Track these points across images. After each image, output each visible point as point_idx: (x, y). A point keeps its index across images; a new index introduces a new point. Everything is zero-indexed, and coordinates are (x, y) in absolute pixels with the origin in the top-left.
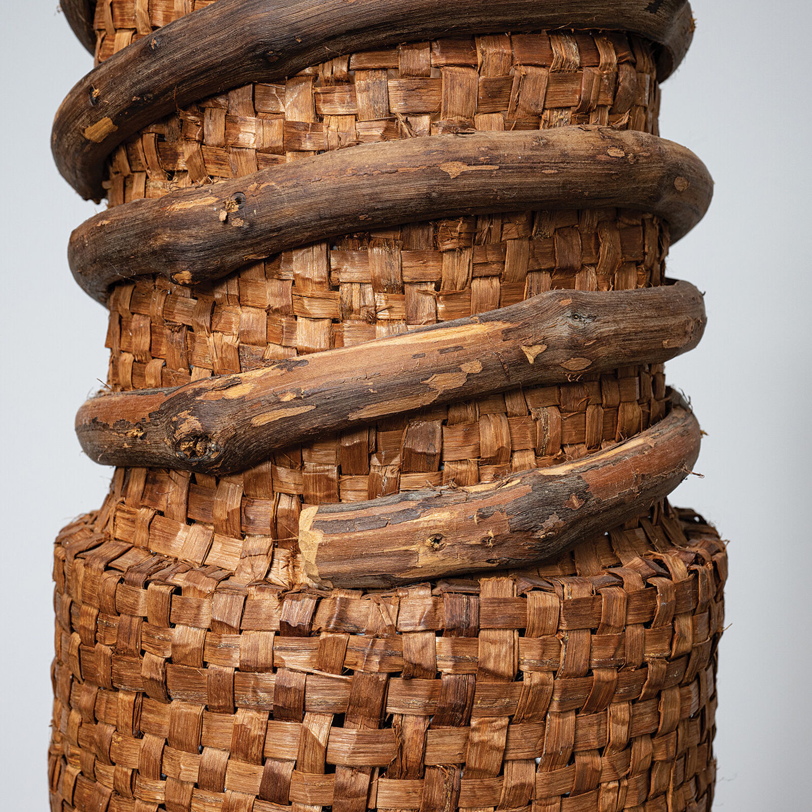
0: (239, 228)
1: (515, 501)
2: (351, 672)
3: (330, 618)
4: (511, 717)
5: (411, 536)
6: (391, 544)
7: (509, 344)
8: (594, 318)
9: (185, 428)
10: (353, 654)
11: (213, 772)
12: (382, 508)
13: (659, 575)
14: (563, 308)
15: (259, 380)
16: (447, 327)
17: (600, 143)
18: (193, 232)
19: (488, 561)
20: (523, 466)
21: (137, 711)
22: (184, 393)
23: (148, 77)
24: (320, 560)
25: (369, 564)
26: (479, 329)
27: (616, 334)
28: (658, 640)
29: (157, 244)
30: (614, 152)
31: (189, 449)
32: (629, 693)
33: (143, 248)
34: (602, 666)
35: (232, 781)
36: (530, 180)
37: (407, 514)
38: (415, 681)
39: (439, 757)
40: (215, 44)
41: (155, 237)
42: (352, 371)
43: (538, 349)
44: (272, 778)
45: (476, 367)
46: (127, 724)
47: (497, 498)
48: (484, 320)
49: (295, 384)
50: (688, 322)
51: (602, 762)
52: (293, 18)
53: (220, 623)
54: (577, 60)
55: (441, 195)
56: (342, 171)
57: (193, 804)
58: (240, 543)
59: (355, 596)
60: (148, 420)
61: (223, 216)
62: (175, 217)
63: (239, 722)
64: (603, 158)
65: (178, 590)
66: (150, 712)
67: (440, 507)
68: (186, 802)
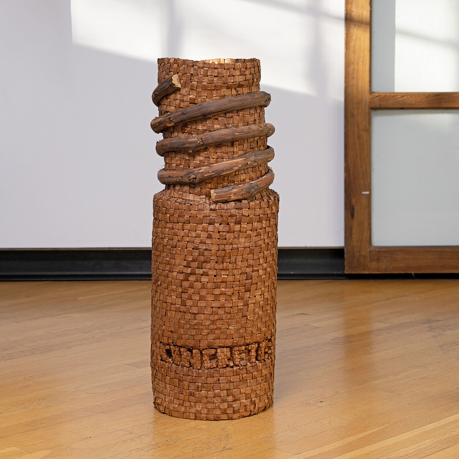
0: (202, 144)
1: (247, 187)
2: (222, 216)
3: (219, 207)
4: (247, 223)
5: (231, 194)
6: (227, 195)
7: (245, 161)
8: (258, 156)
9: (192, 177)
10: (223, 213)
11: (199, 234)
12: (225, 189)
13: (269, 199)
14: (253, 155)
15: (205, 169)
16: (235, 159)
17: (259, 127)
18: (193, 144)
19: (243, 197)
20: (247, 182)
21: (183, 226)
22: (191, 171)
23: (183, 118)
24: (215, 198)
25: (224, 198)
26: (241, 159)
27: (262, 159)
28: (270, 210)
29: (186, 146)
30: (261, 129)
31: (192, 181)
32: (265, 219)
33: (182, 147)
34: (261, 214)
35: (202, 235)
36: (248, 135)
37: (230, 190)
38: (233, 217)
39: (237, 229)
40: (196, 113)
41: (186, 145)
42: (221, 167)
43: (250, 162)
44: (209, 234)
45: (240, 166)
46: (181, 228)
47: (244, 187)
48: (241, 158)
49: (212, 169)
50: (272, 155)
51: (261, 231)
52: (210, 110)
53: (200, 209)
54: (254, 112)
55: (235, 138)
56: (219, 135)
57: (195, 240)
58: (200, 197)
59: (222, 204)
60: (183, 176)
61: (199, 142)
62: (190, 142)
63: (203, 225)
64: (259, 130)
65: (191, 205)
66: (185, 226)
67: (235, 189)
68: (193, 240)
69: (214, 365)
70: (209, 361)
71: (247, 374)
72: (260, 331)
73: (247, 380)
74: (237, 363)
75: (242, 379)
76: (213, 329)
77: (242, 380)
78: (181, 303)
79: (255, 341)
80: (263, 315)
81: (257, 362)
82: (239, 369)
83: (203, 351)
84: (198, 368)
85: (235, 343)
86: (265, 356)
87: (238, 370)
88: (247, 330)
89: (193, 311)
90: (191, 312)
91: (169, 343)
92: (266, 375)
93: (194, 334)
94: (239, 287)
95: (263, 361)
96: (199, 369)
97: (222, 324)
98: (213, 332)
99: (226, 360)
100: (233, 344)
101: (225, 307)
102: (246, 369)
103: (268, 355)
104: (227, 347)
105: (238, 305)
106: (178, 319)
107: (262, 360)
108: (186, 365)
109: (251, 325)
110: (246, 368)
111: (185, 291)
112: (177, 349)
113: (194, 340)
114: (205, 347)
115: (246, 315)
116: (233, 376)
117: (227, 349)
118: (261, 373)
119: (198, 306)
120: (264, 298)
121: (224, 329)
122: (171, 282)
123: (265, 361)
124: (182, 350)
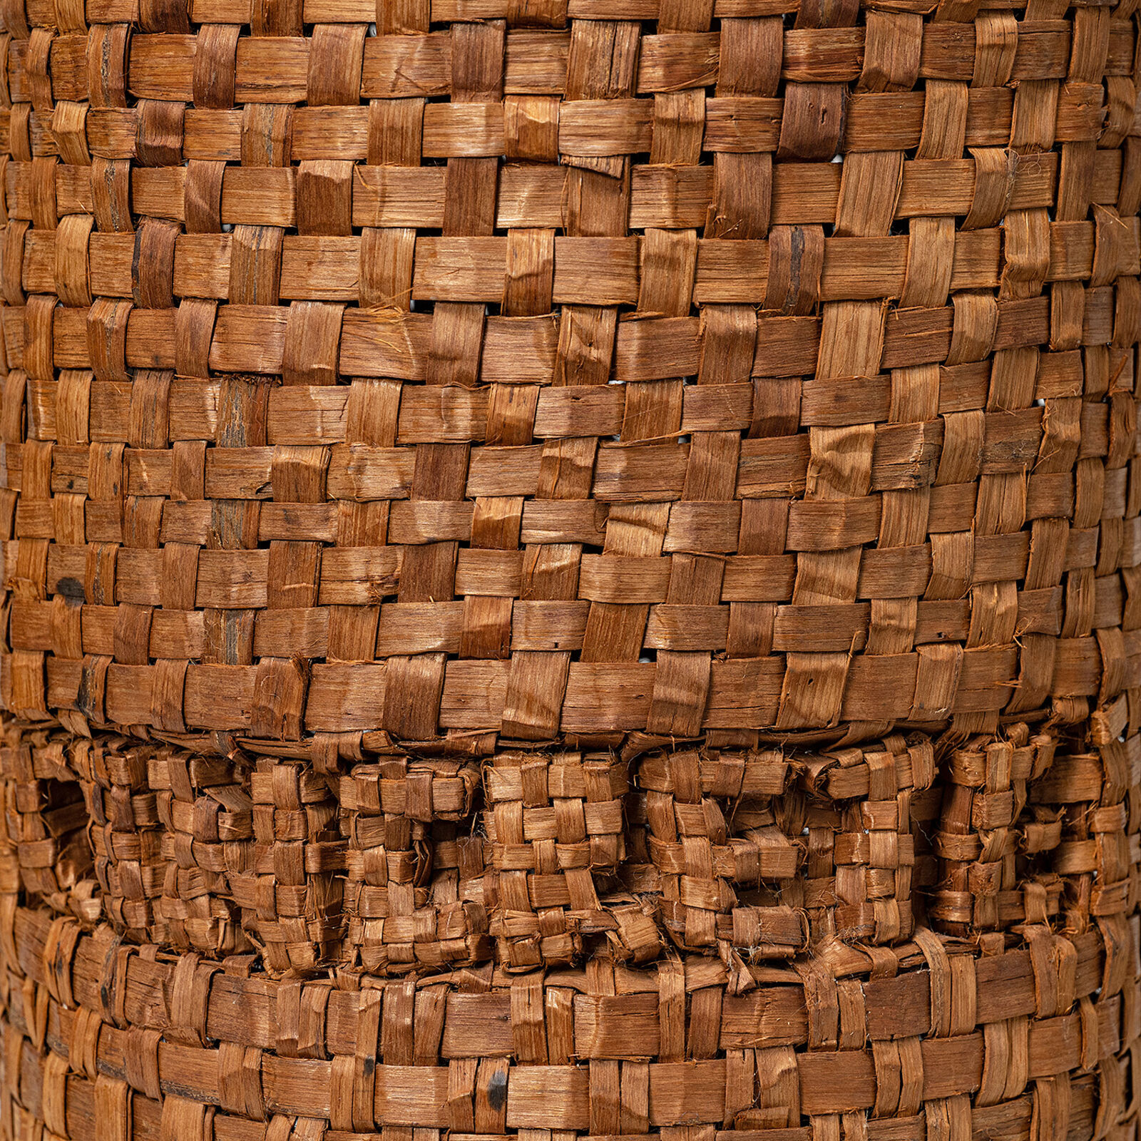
69: (457, 933)
70: (401, 895)
71: (809, 1056)
72: (957, 616)
73: (805, 1121)
74: (700, 924)
75: (750, 1101)
76: (432, 542)
77: (758, 1115)
78: (135, 272)
79: (900, 709)
80: (994, 449)
81: (930, 943)
82: (724, 986)
83: (345, 780)
84: (294, 957)
85: (670, 705)
86: (1023, 889)
87: (708, 1005)
88: (812, 583)
89: (235, 350)
90: (219, 365)
91: (54, 712)
92: (1031, 1086)
93: (259, 596)
94: (710, 92)
95: (997, 938)
96: (309, 976)
97: (528, 497)
98: (439, 575)
99: (581, 882)
100: (655, 721)
101: (557, 307)
102: (802, 998)
103: (1059, 887)
104: (588, 747)
105: (700, 298)
106: (118, 448)
107: (988, 929)
108: (201, 928)
109: (848, 527)
110: (800, 985)
111: (158, 142)
112: (120, 771)
113: (255, 660)
114: (356, 739)
115: (794, 411)
116: (655, 1060)
117: (589, 767)
118: (973, 1064)
119: (285, 294)
120: (1001, 262)
121: (548, 543)
122: (49, 67)
123: (1017, 942)
124: (162, 773)
